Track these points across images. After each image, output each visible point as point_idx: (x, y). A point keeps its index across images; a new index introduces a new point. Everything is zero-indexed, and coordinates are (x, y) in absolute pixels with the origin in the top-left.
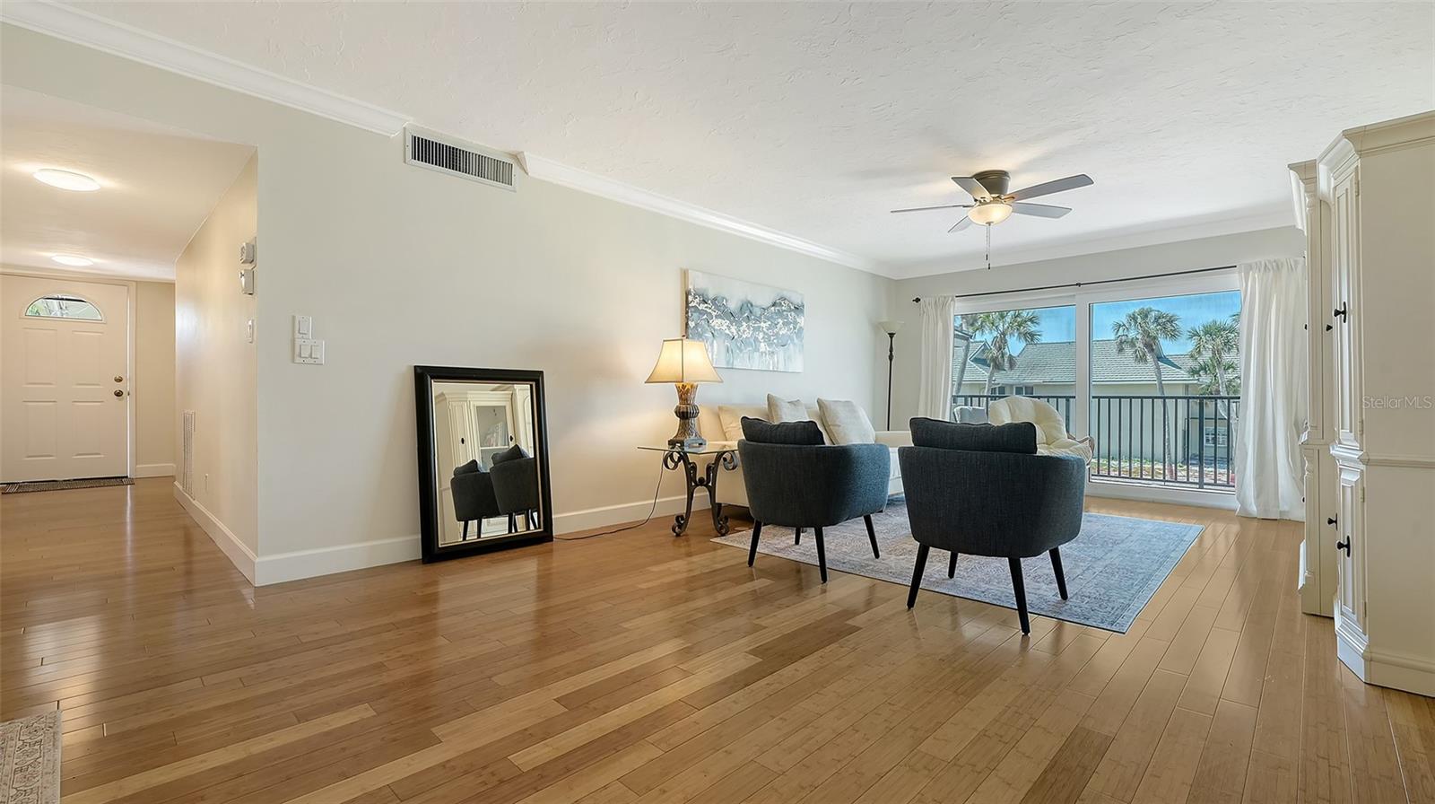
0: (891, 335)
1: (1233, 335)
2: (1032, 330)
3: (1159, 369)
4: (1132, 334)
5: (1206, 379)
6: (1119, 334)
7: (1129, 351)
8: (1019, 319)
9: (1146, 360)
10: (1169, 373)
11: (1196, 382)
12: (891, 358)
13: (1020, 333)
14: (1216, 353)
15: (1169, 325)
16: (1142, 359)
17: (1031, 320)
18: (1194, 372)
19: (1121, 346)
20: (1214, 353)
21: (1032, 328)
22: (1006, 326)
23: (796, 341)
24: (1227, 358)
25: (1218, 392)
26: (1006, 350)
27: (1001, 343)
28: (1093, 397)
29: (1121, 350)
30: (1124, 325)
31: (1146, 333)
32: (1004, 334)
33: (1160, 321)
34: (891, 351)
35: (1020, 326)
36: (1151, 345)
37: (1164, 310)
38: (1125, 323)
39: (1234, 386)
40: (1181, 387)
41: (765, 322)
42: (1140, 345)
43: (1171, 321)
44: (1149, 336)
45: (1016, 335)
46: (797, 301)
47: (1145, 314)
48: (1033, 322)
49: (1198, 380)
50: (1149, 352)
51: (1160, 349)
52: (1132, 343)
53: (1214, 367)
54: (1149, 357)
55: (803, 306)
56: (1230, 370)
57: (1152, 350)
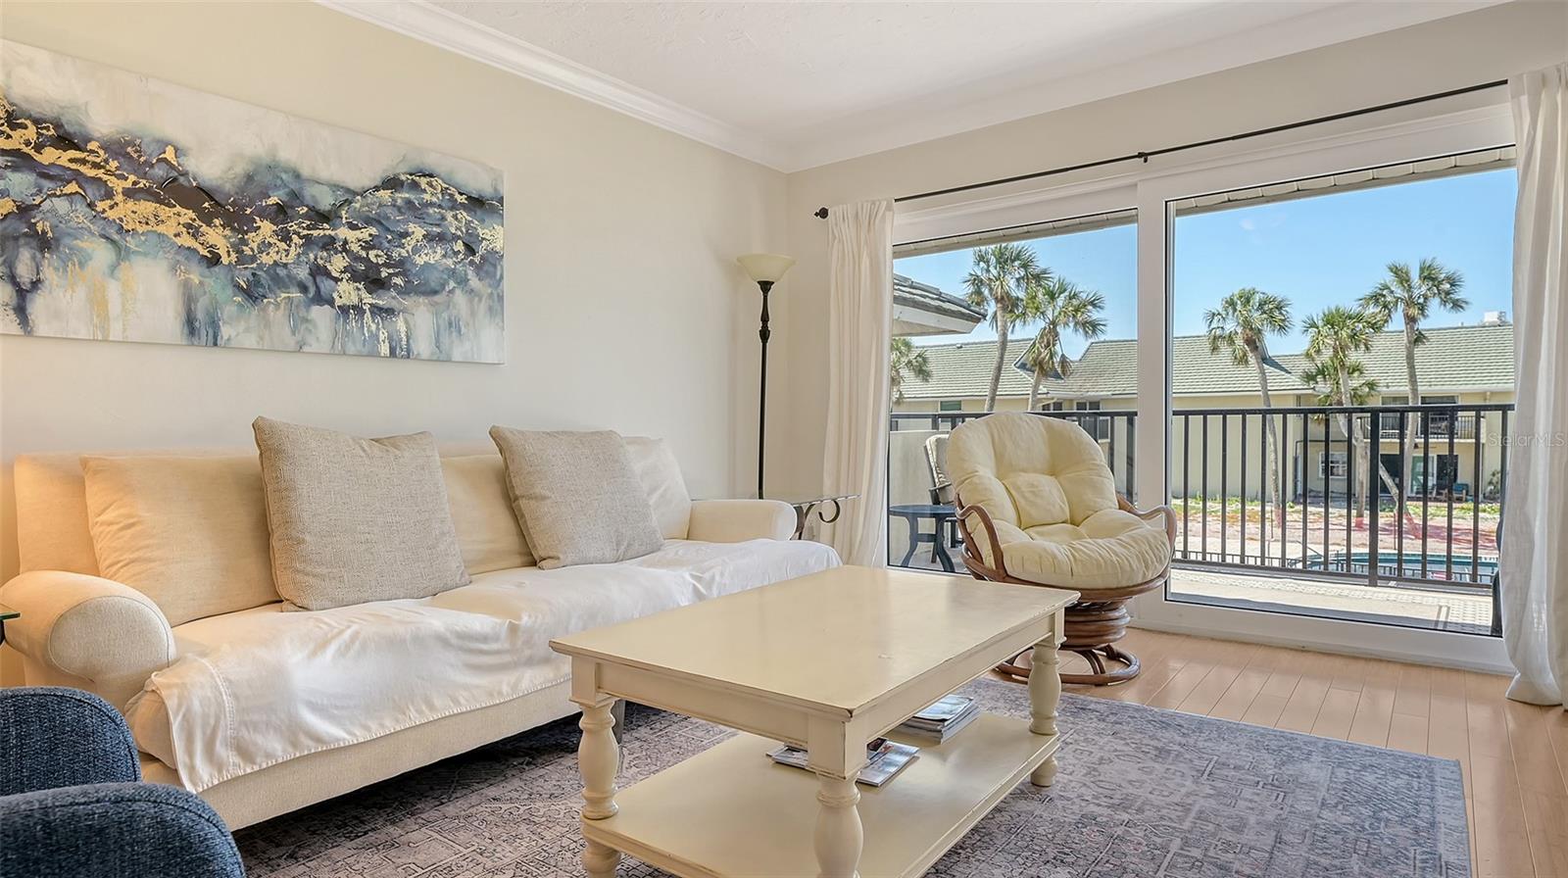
0: (766, 286)
1: (1361, 326)
2: (1094, 317)
3: (1264, 374)
4: (1230, 326)
5: (1323, 387)
6: (1212, 326)
7: (1225, 350)
8: (1075, 302)
9: (1247, 362)
10: (1277, 380)
11: (1310, 391)
12: (765, 335)
13: (1076, 324)
14: (1340, 349)
15: (1276, 313)
16: (1243, 360)
17: (1092, 304)
18: (1310, 377)
19: (1215, 342)
20: (1336, 352)
21: (1095, 315)
22: (1056, 314)
23: (474, 282)
24: (1354, 356)
25: (1340, 403)
26: (1058, 347)
27: (1051, 335)
28: (1176, 413)
29: (1215, 349)
30: (1219, 314)
31: (1247, 324)
32: (1054, 323)
33: (1266, 308)
34: (765, 318)
35: (1077, 310)
36: (1254, 342)
37: (1272, 292)
38: (1220, 311)
39: (1360, 396)
40: (1291, 398)
41: (353, 227)
42: (1239, 342)
43: (1279, 308)
44: (1251, 329)
45: (1072, 325)
46: (480, 185)
47: (1247, 299)
48: (1094, 306)
49: (1314, 389)
50: (1252, 351)
51: (1264, 350)
52: (1230, 340)
53: (1336, 369)
54: (1252, 359)
55: (501, 200)
56: (1356, 374)
57: (1255, 348)
